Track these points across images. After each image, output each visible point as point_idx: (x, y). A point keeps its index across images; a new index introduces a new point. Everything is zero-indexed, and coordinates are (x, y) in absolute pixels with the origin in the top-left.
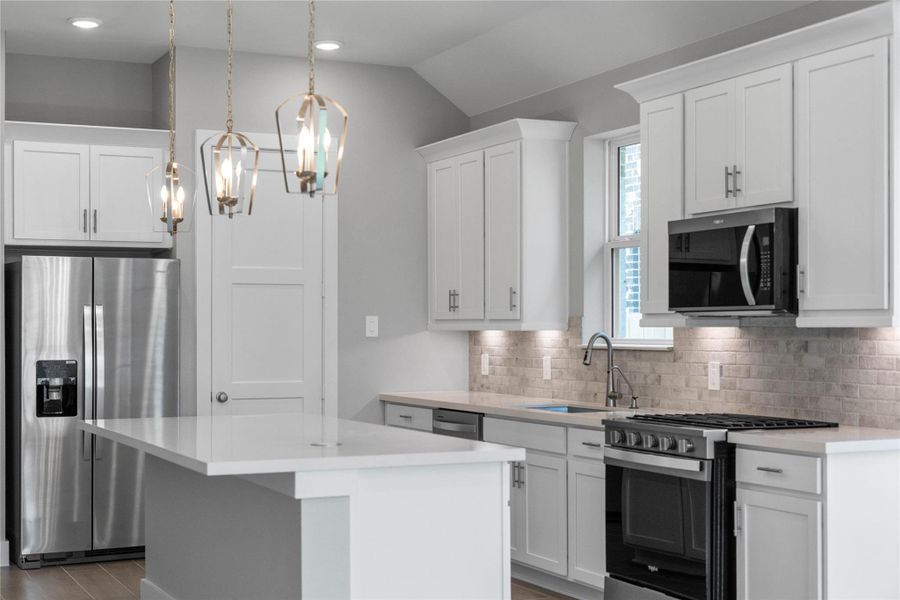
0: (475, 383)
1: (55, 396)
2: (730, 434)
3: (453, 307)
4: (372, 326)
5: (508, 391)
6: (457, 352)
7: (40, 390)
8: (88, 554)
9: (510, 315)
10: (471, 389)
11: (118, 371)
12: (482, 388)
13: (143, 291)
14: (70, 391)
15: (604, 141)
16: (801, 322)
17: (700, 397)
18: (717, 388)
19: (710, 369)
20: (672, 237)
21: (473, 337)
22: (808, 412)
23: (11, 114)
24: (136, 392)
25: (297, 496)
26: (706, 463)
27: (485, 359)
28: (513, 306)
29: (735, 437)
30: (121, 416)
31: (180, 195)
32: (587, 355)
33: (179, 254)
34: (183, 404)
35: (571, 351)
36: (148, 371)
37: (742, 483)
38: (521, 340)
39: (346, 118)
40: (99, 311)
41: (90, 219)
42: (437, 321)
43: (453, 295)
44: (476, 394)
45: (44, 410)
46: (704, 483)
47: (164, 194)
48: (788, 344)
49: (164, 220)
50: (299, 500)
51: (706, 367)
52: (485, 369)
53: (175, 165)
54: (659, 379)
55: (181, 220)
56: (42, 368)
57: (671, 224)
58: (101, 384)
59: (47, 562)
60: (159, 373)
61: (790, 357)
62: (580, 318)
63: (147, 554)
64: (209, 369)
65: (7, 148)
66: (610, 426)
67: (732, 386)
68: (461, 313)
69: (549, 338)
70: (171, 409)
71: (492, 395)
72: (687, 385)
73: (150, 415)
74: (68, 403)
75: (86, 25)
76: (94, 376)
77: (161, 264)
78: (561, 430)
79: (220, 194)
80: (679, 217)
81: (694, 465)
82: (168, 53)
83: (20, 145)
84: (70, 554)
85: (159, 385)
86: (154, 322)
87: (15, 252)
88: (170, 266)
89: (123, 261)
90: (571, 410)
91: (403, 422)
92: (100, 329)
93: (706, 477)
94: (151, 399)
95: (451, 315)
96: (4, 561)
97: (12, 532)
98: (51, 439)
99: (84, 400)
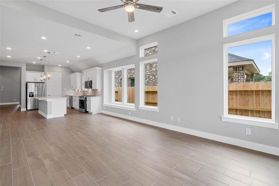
3: (72, 88)
4: (65, 89)
7: (30, 95)
8: (35, 109)
16: (92, 89)
21: (75, 90)
23: (26, 70)
27: (76, 92)
30: (38, 97)
33: (46, 83)
34: (45, 96)
40: (36, 88)
41: (35, 80)
45: (30, 97)
56: (30, 93)
57: (85, 81)
58: (36, 94)
59: (30, 110)
62: (82, 88)
64: (48, 92)
65: (26, 73)
69: (80, 90)
74: (33, 96)
76: (35, 93)
83: (27, 73)
84: (33, 109)
87: (27, 82)
89: (40, 84)
92: (36, 90)
93: (85, 99)
96: (26, 110)
97: (27, 108)
98: (31, 99)
99: (34, 95)
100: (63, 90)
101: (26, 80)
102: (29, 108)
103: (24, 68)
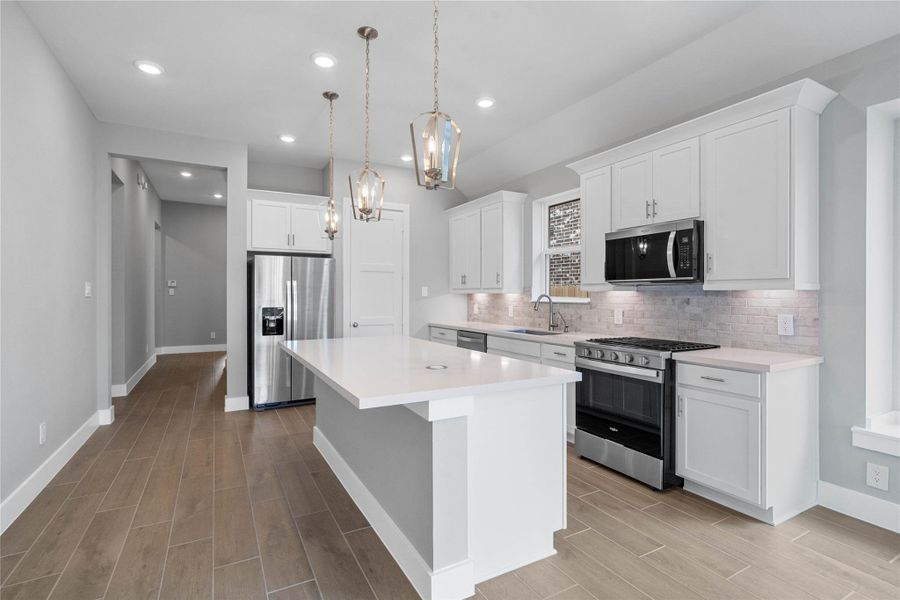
0: (470, 317)
1: (272, 325)
2: (674, 354)
3: (464, 283)
4: (425, 291)
5: (489, 322)
6: (462, 303)
7: (264, 322)
8: (289, 402)
9: (496, 286)
10: (468, 320)
11: (307, 312)
12: (474, 320)
13: (318, 273)
14: (280, 323)
15: (541, 203)
16: (706, 287)
17: (608, 327)
18: (621, 323)
19: (616, 312)
20: (607, 242)
21: (470, 296)
22: (689, 338)
23: (249, 186)
24: (315, 323)
25: (430, 420)
26: (661, 372)
27: (476, 306)
28: (498, 282)
29: (677, 356)
30: (308, 338)
31: (336, 218)
32: (536, 305)
33: (335, 256)
34: (337, 329)
35: (525, 303)
36: (320, 313)
37: (681, 384)
38: (496, 298)
39: (460, 134)
40: (295, 283)
41: (291, 239)
42: (455, 289)
43: (464, 277)
44: (471, 323)
45: (266, 331)
46: (659, 384)
47: (327, 217)
48: (673, 300)
49: (326, 231)
50: (431, 423)
51: (613, 312)
52: (476, 311)
53: (333, 202)
54: (580, 317)
55: (335, 232)
56: (265, 311)
57: (607, 235)
58: (295, 318)
59: (267, 407)
60: (326, 313)
61: (675, 308)
62: (530, 288)
63: (317, 402)
64: (349, 308)
65: (249, 203)
66: (578, 346)
67: (631, 322)
68: (468, 285)
69: (512, 297)
70: (331, 335)
71: (480, 323)
72: (599, 321)
73: (321, 337)
74: (279, 329)
75: (288, 139)
76: (291, 317)
77: (327, 260)
78: (538, 345)
79: (361, 206)
80: (609, 232)
81: (653, 373)
82: (329, 163)
83: (255, 202)
84: (280, 403)
85: (325, 320)
86: (323, 289)
87: (251, 254)
88: (331, 262)
89: (309, 259)
90: (528, 332)
91: (441, 336)
92: (295, 292)
93: (660, 380)
94: (322, 326)
95: (463, 286)
96: (246, 407)
97: (251, 393)
98: (269, 347)
99: (287, 327)
100: (415, 296)
101: (248, 244)
102: (261, 397)
103: (239, 174)
